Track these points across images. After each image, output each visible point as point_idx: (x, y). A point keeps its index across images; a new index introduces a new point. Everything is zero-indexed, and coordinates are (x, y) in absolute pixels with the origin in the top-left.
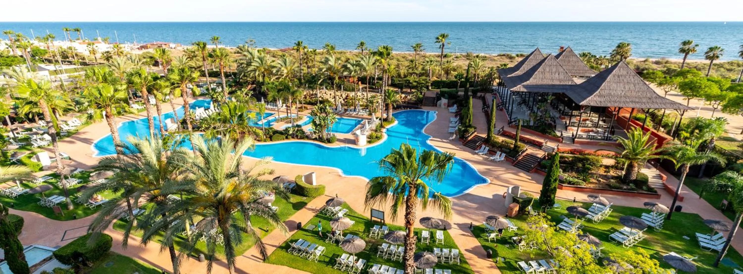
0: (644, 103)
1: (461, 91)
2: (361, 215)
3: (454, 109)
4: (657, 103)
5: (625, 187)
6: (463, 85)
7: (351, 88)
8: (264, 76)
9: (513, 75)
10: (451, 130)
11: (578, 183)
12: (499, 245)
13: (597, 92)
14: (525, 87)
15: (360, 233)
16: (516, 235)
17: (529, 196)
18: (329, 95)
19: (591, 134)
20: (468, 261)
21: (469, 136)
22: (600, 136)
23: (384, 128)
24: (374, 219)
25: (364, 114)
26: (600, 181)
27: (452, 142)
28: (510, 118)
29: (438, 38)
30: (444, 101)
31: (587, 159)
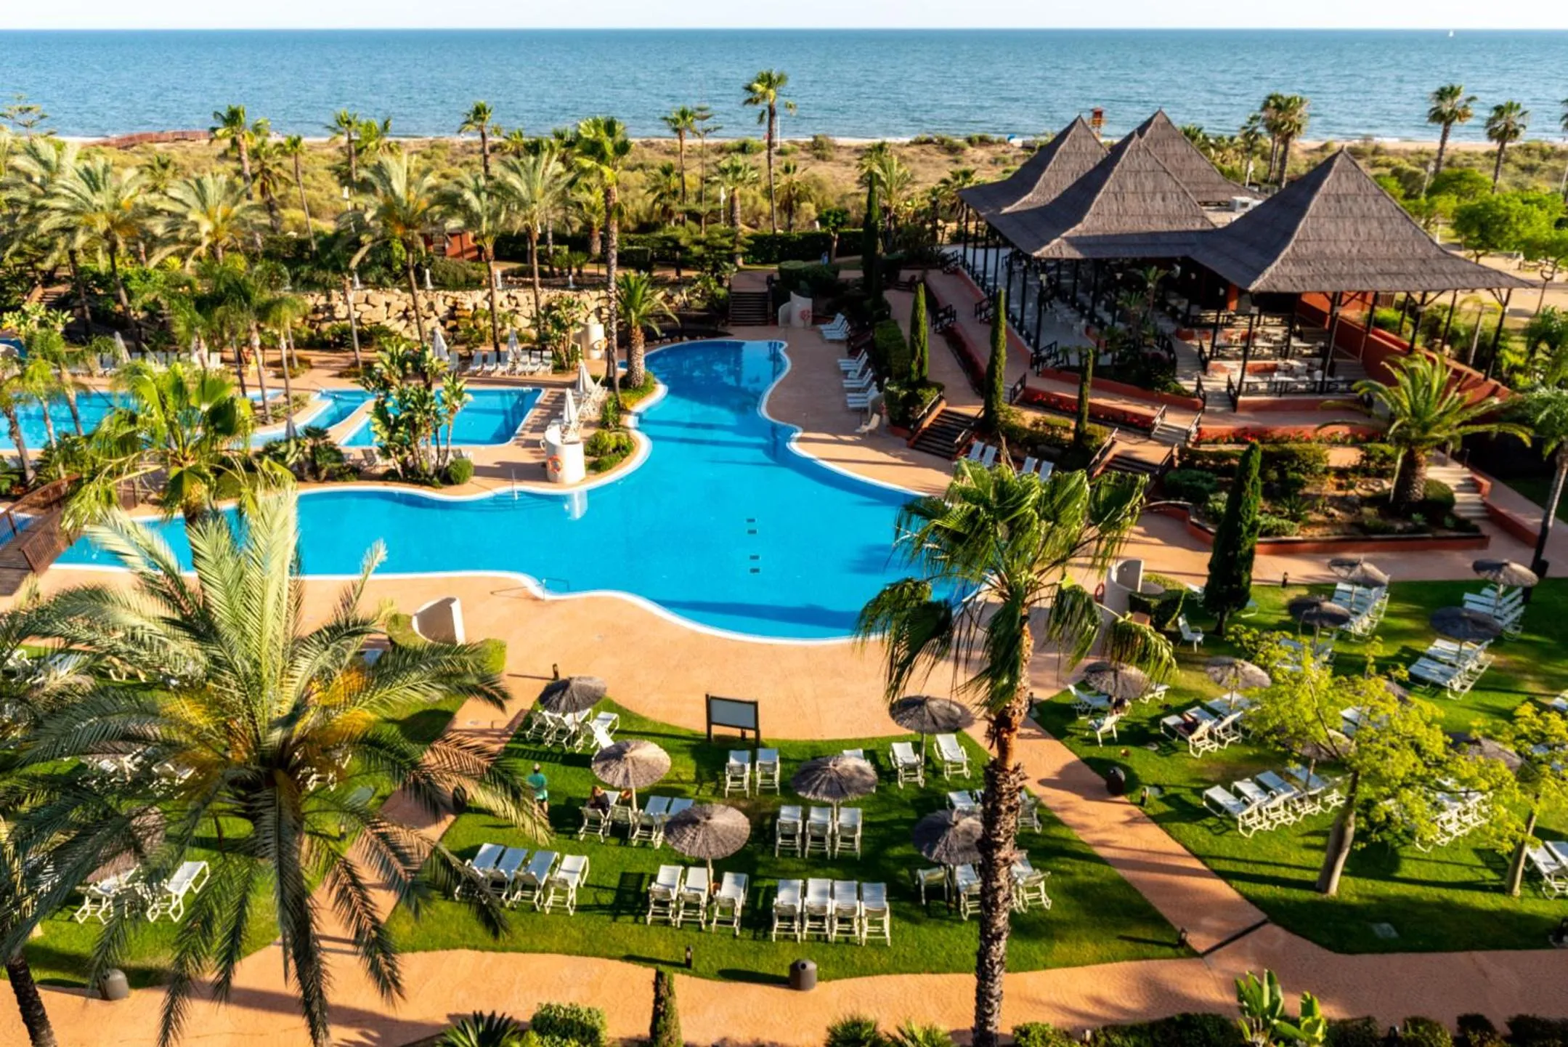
0: (1412, 274)
1: (849, 267)
2: (663, 725)
3: (838, 328)
4: (1444, 273)
5: (1399, 526)
6: (849, 245)
7: (462, 279)
8: (112, 250)
9: (1016, 206)
10: (854, 401)
11: (1279, 530)
12: (1132, 749)
13: (1288, 250)
14: (1073, 242)
15: (686, 787)
16: (1168, 710)
17: (1170, 587)
18: (383, 308)
19: (1277, 377)
20: (1058, 815)
21: (924, 417)
22: (1304, 382)
23: (629, 412)
24: (717, 730)
25: (538, 367)
26: (1333, 515)
27: (870, 440)
28: (1036, 346)
29: (749, 89)
30: (800, 304)
31: (1291, 455)
